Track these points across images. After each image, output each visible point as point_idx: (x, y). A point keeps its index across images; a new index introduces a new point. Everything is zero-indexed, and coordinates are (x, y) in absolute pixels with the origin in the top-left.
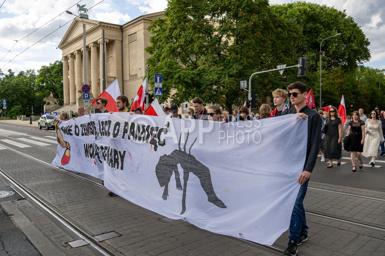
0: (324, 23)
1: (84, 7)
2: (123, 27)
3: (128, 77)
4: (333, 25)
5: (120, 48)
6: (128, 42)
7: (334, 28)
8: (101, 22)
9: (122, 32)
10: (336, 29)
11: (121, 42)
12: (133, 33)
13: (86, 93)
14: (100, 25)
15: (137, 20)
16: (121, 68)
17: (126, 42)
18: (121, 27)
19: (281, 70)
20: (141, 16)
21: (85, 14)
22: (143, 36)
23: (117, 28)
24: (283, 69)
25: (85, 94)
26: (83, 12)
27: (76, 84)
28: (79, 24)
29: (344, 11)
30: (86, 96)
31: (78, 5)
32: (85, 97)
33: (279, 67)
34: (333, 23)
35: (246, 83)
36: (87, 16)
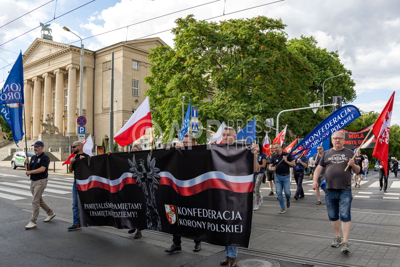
0: (318, 62)
1: (49, 27)
2: (97, 53)
3: (101, 109)
4: (327, 65)
5: (92, 76)
6: (101, 71)
7: (329, 68)
8: (71, 46)
9: (95, 58)
10: (330, 69)
11: (93, 70)
12: (108, 60)
13: (82, 126)
14: (71, 49)
15: (116, 46)
16: (92, 100)
17: (99, 70)
18: (94, 53)
19: (314, 108)
20: (121, 42)
21: (49, 34)
22: (121, 65)
23: (89, 54)
24: (317, 108)
25: (81, 128)
26: (46, 33)
27: (33, 116)
28: (41, 45)
29: (337, 52)
30: (82, 129)
31: (42, 24)
32: (81, 131)
33: (312, 105)
34: (326, 63)
35: (273, 121)
36: (51, 37)
